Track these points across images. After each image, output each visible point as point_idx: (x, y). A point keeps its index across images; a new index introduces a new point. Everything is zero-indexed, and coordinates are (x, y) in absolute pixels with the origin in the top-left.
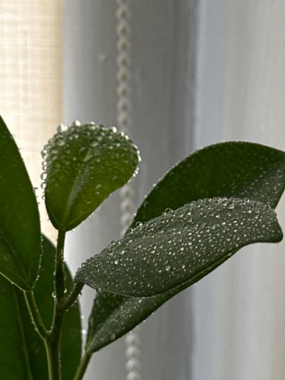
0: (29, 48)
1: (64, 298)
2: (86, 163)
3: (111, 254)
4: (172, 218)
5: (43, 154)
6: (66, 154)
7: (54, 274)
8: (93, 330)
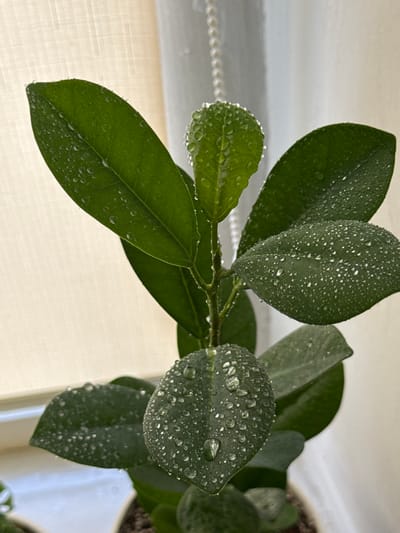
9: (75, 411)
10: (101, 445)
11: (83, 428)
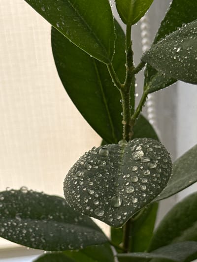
7: (125, 52)
9: (12, 205)
10: (31, 231)
11: (17, 218)
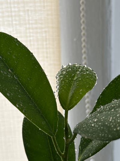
0: (47, 37)
1: (69, 139)
2: (75, 80)
3: (90, 121)
4: (117, 103)
5: (57, 78)
6: (66, 77)
7: (64, 129)
8: (81, 151)
